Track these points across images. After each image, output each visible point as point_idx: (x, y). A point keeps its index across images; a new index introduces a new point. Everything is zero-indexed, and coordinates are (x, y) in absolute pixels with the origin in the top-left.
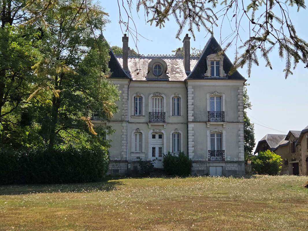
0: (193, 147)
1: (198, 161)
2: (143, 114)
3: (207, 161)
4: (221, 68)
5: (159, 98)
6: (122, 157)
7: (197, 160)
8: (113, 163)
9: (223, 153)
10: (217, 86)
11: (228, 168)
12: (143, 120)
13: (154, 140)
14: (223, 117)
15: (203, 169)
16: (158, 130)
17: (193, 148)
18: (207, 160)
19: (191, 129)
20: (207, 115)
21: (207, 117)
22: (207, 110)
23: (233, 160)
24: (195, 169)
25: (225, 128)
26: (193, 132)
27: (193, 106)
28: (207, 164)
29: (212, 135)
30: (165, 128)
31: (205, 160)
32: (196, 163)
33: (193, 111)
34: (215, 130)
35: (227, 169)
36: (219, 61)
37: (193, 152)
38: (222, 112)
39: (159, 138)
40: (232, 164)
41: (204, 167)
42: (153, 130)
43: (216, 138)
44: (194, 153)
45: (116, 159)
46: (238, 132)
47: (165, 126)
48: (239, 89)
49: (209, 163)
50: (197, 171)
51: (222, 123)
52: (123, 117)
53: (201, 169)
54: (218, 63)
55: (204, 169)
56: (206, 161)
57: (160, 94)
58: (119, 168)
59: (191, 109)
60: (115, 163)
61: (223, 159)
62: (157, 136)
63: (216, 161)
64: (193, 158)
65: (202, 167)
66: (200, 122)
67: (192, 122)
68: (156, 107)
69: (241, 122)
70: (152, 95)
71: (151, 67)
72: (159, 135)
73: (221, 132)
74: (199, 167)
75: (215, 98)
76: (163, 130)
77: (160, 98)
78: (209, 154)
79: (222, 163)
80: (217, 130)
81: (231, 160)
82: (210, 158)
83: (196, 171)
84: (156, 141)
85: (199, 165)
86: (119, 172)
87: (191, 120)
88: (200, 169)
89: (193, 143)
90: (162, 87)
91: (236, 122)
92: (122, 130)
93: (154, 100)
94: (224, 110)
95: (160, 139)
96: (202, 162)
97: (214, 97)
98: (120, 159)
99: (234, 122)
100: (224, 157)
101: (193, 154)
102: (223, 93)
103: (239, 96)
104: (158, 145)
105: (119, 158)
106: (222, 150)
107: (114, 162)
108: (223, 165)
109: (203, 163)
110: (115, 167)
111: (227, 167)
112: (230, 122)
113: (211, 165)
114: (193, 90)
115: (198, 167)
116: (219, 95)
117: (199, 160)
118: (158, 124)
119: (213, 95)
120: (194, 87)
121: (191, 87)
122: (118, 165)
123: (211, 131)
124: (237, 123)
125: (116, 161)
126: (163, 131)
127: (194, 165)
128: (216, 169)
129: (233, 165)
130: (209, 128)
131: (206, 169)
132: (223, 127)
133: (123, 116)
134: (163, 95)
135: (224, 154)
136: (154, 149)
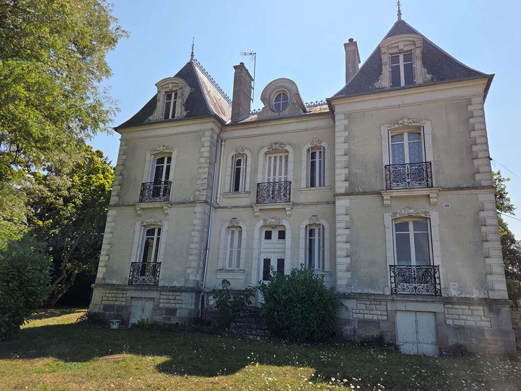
0: (347, 256)
1: (360, 294)
2: (247, 189)
3: (388, 296)
4: (418, 65)
5: (280, 155)
6: (187, 280)
7: (359, 291)
8: (168, 293)
9: (435, 273)
10: (407, 105)
11: (453, 319)
12: (246, 200)
13: (270, 244)
14: (429, 176)
15: (375, 317)
16: (273, 220)
17: (348, 260)
18: (388, 292)
19: (343, 211)
20: (384, 176)
21: (384, 179)
22: (382, 164)
23: (468, 296)
24: (355, 315)
25: (435, 204)
26: (347, 218)
27: (346, 158)
28: (389, 304)
29: (401, 227)
30: (290, 216)
31: (382, 293)
32: (355, 298)
33: (347, 169)
34: (405, 212)
35: (449, 322)
36: (411, 51)
37: (348, 271)
38: (426, 162)
39: (279, 239)
40: (467, 307)
41: (379, 313)
42: (265, 220)
43: (411, 232)
44: (350, 273)
45: (175, 284)
46: (477, 214)
47: (289, 210)
48: (471, 104)
49: (393, 300)
50: (360, 321)
51: (426, 192)
52: (197, 193)
53: (370, 317)
54: (408, 56)
55: (380, 318)
56: (383, 295)
57: (282, 146)
58: (177, 306)
59: (343, 165)
60: (171, 293)
61: (436, 292)
62: (275, 235)
63: (414, 296)
64: (349, 285)
65: (373, 312)
66: (364, 193)
67: (346, 194)
68: (275, 175)
69: (484, 188)
70: (266, 150)
71: (267, 97)
72: (279, 231)
73: (423, 215)
74: (366, 312)
75: (406, 136)
76: (286, 219)
77: (283, 155)
78: (393, 274)
79: (433, 302)
80: (411, 211)
81: (463, 296)
82: (396, 286)
83: (356, 324)
84: (272, 246)
85: (366, 304)
86: (177, 315)
87: (342, 191)
88: (366, 317)
89: (348, 246)
90: (286, 132)
91: (468, 188)
92: (192, 221)
93: (273, 159)
94: (429, 158)
95: (281, 241)
96: (373, 297)
97: (402, 135)
98: (182, 284)
99: (462, 189)
100: (438, 287)
101: (349, 275)
102: (426, 120)
103: (471, 120)
104: (276, 255)
105: (181, 281)
106: (432, 264)
107: (169, 291)
108: (438, 308)
109: (375, 300)
110: (171, 301)
111: (450, 316)
112: (450, 189)
113: (400, 306)
114: (346, 122)
115: (361, 311)
116: (414, 124)
117: (366, 291)
118: (273, 207)
119: (396, 126)
120: (348, 116)
121: (343, 116)
122: (177, 298)
123: (395, 214)
124: (473, 191)
125: (174, 289)
126: (285, 223)
127: (350, 304)
128: (416, 321)
129: (469, 312)
130: (389, 206)
131: (385, 318)
132: (430, 203)
133: (199, 191)
134: (288, 148)
135: (437, 275)
136: (267, 262)
